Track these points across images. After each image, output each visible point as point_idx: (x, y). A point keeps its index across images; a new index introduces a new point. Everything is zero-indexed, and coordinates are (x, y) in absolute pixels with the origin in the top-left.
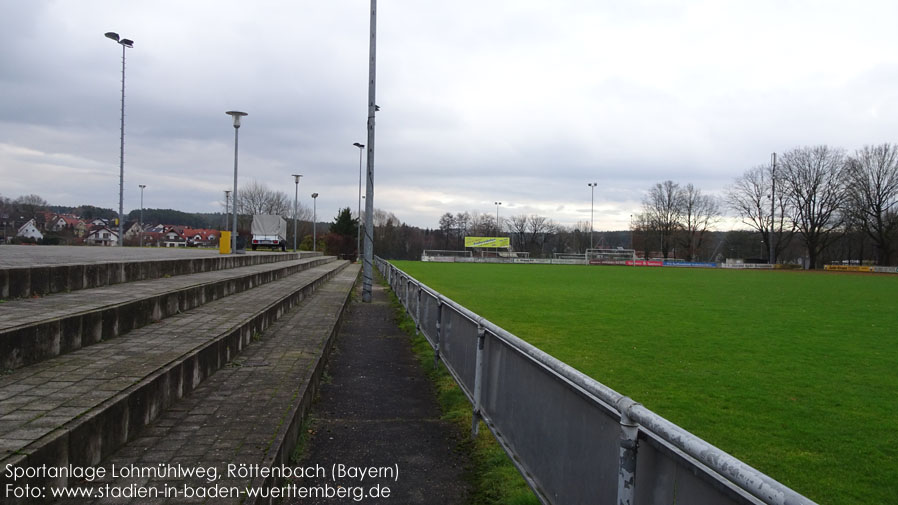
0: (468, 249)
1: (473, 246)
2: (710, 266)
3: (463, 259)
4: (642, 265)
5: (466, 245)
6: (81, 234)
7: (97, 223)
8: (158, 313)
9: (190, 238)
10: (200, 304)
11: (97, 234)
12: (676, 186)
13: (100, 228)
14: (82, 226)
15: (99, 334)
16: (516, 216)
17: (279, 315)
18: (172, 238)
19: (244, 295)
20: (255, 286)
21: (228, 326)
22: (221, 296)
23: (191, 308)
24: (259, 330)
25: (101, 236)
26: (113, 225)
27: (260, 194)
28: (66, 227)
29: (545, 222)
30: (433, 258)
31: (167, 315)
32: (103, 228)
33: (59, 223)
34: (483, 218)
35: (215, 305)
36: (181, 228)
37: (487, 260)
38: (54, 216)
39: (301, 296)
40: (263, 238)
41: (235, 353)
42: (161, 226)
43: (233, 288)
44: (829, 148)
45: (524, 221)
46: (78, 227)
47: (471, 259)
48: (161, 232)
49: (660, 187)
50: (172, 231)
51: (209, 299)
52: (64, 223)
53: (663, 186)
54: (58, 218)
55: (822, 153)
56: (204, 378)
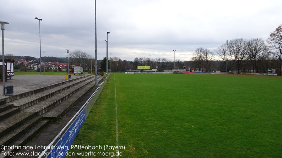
0: (138, 70)
1: (140, 69)
2: (208, 73)
3: (137, 73)
4: (189, 74)
5: (138, 69)
6: (26, 66)
7: (30, 62)
8: (55, 94)
9: (59, 66)
10: (61, 92)
11: (31, 66)
12: (203, 49)
13: (31, 64)
14: (26, 63)
15: (49, 97)
16: (157, 58)
17: (74, 93)
18: (53, 66)
19: (68, 90)
20: (71, 87)
21: (65, 95)
22: (64, 90)
23: (60, 93)
24: (70, 96)
25: (32, 66)
26: (35, 62)
27: (79, 53)
28: (21, 63)
29: (166, 60)
30: (128, 73)
31: (56, 94)
32: (32, 64)
33: (19, 62)
34: (147, 59)
35: (63, 92)
36: (56, 63)
37: (144, 73)
38: (16, 60)
39: (80, 89)
40: (77, 72)
41: (66, 99)
42: (50, 63)
43: (67, 88)
44: (243, 39)
45: (160, 60)
46: (25, 63)
47: (139, 73)
48: (50, 64)
49: (198, 49)
50: (53, 64)
51: (62, 91)
52: (20, 62)
53: (199, 49)
54: (18, 61)
55: (241, 40)
56: (61, 102)
